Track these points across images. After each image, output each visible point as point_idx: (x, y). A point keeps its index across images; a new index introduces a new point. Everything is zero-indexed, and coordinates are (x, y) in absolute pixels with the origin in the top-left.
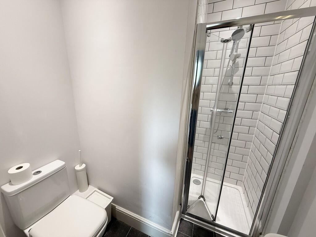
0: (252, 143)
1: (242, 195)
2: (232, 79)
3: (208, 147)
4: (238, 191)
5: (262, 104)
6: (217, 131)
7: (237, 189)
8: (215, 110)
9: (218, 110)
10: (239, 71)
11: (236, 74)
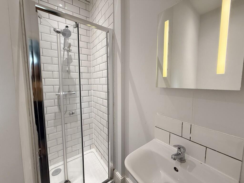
0: (93, 113)
1: (96, 153)
2: (69, 68)
3: (62, 130)
4: (93, 153)
5: (92, 85)
6: (66, 112)
7: (92, 152)
8: (61, 93)
9: (63, 93)
10: (73, 62)
11: (71, 64)
